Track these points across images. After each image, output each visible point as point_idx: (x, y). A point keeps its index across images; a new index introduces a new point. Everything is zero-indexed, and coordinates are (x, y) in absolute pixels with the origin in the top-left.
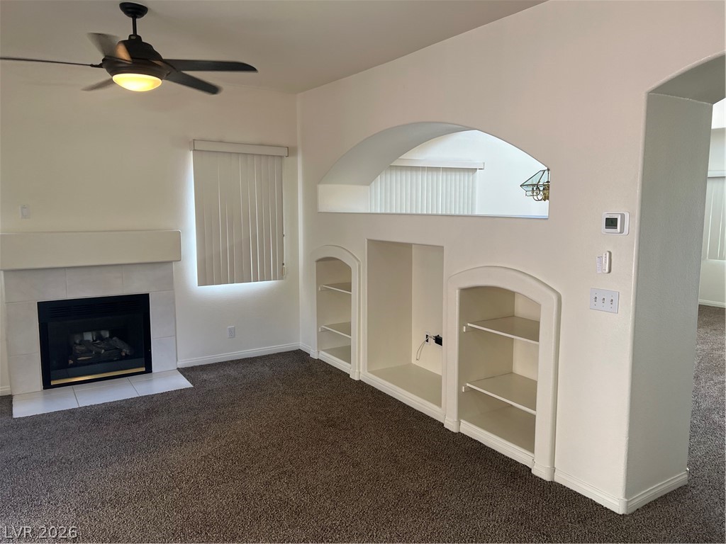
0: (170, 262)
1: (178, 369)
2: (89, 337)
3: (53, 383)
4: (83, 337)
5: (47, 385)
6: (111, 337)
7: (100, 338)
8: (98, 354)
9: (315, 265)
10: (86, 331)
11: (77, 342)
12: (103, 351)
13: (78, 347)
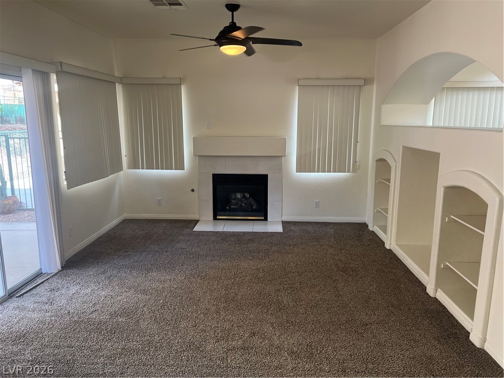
0: (281, 156)
1: (282, 221)
2: (239, 196)
3: (218, 217)
4: (236, 195)
5: (215, 218)
6: (250, 197)
7: (244, 197)
8: (241, 206)
9: (375, 163)
10: (238, 192)
11: (233, 198)
12: (244, 204)
13: (233, 201)
